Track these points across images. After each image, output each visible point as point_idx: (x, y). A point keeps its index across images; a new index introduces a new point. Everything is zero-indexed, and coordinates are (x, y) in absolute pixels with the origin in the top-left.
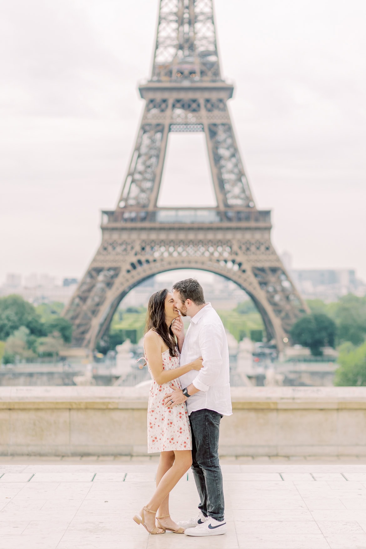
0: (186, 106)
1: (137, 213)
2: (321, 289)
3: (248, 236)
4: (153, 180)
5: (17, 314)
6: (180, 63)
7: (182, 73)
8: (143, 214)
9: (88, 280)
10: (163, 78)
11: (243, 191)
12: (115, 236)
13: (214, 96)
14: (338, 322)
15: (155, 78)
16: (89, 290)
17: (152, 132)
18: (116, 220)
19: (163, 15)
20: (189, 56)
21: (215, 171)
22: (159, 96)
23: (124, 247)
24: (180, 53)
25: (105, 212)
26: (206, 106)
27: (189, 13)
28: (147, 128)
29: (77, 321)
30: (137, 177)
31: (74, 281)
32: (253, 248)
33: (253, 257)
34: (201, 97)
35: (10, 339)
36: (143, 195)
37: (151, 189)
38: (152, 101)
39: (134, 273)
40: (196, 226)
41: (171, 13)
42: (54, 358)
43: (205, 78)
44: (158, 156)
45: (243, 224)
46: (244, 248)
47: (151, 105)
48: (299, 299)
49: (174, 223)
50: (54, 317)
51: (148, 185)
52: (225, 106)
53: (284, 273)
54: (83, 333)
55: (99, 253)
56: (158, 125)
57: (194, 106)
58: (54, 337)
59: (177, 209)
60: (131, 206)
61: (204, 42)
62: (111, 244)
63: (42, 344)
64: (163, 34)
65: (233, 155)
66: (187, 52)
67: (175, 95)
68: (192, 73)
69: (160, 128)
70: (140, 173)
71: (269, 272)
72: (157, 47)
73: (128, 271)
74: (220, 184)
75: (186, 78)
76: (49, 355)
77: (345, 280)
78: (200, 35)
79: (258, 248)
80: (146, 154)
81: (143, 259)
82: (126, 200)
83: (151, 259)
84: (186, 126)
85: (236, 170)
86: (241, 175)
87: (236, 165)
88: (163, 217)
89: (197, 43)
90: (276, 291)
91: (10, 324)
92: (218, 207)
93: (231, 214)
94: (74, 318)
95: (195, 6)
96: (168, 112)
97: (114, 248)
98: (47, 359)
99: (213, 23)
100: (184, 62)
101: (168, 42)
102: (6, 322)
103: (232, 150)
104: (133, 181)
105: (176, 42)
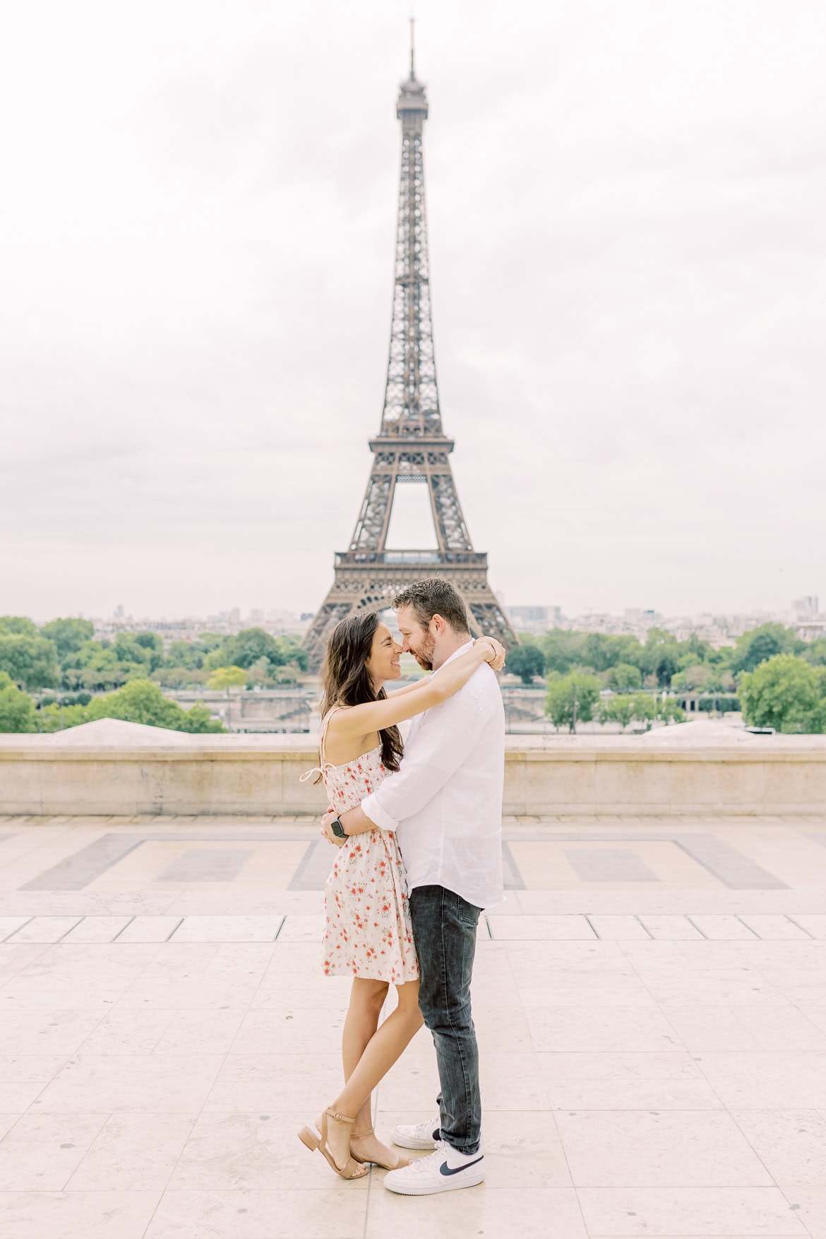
0: (411, 459)
1: (367, 554)
2: (530, 623)
3: (466, 576)
4: (381, 526)
5: (258, 645)
6: (406, 421)
7: (408, 429)
8: (372, 556)
9: (323, 615)
10: (391, 434)
11: (462, 536)
12: (347, 575)
13: (436, 450)
14: (546, 653)
15: (384, 434)
16: (324, 624)
17: (381, 483)
18: (348, 561)
19: (391, 377)
20: (414, 414)
21: (437, 517)
22: (387, 450)
23: (355, 585)
24: (406, 411)
25: (338, 554)
26: (429, 459)
27: (414, 376)
28: (376, 479)
29: (313, 652)
30: (367, 522)
31: (310, 615)
32: (471, 587)
33: (470, 595)
34: (425, 451)
35: (253, 668)
36: (372, 539)
37: (380, 534)
38: (380, 454)
39: (364, 608)
40: (419, 567)
41: (398, 376)
42: (292, 685)
43: (429, 434)
44: (386, 504)
45: (462, 566)
46: (462, 586)
47: (380, 458)
48: (512, 632)
49: (400, 564)
50: (292, 647)
51: (377, 529)
52: (446, 459)
53: (498, 609)
54: (318, 662)
55: (332, 591)
56: (386, 476)
57: (419, 459)
58: (292, 666)
59: (403, 551)
60: (362, 548)
61: (428, 402)
62: (344, 583)
63: (281, 672)
64: (391, 394)
65: (453, 504)
66: (412, 411)
67: (401, 449)
68: (417, 429)
69: (387, 479)
70: (370, 519)
71: (484, 608)
72: (385, 406)
73: (359, 607)
74: (442, 529)
75: (412, 433)
76: (288, 682)
77: (551, 615)
78: (424, 396)
79: (475, 587)
80: (375, 502)
81: (372, 596)
82: (357, 543)
83: (379, 596)
84: (412, 477)
85: (456, 517)
86: (460, 521)
87: (456, 513)
88: (390, 557)
89: (421, 402)
90: (491, 626)
91: (253, 654)
92: (439, 549)
93: (450, 556)
94: (310, 649)
95: (419, 369)
96: (395, 464)
97: (346, 587)
98: (285, 686)
99: (436, 384)
100: (409, 419)
101: (396, 401)
102: (249, 652)
103: (452, 499)
104: (363, 527)
105: (402, 402)
